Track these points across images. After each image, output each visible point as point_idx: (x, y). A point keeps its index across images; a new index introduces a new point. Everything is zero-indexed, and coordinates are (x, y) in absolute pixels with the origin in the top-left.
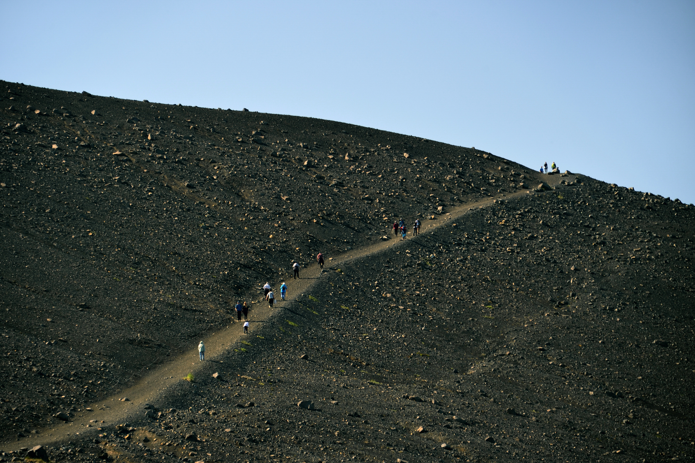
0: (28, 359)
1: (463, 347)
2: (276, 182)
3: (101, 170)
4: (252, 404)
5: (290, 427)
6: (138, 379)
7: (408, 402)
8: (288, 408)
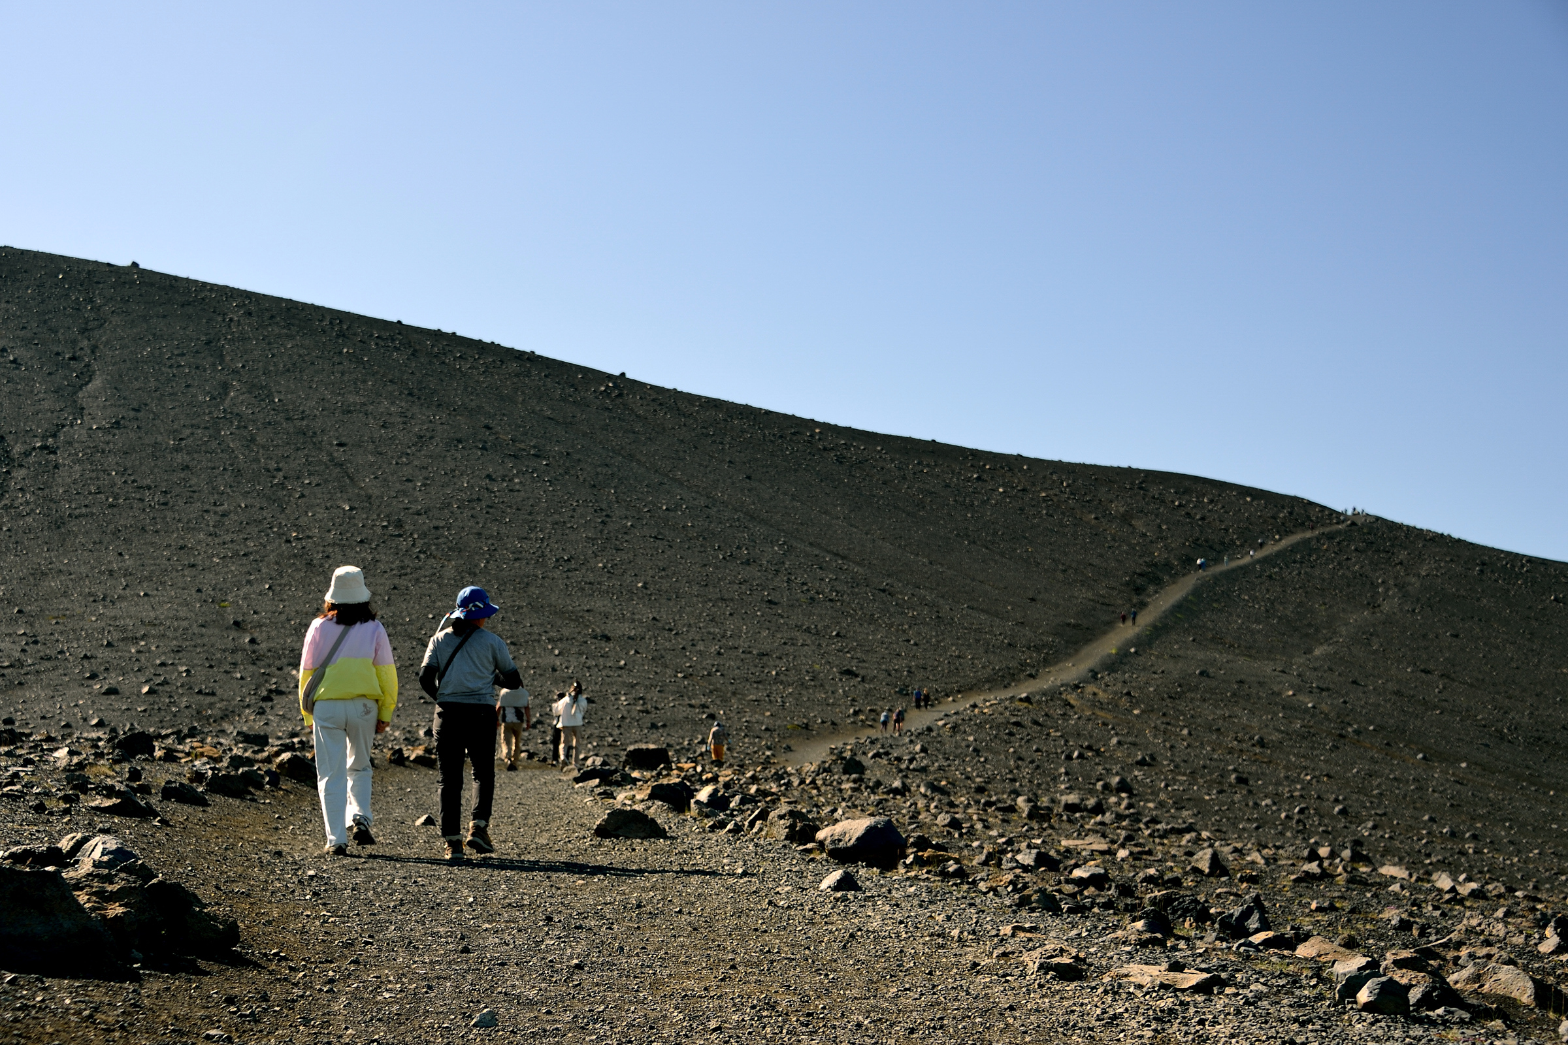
0: (1001, 634)
1: (1307, 635)
2: (1157, 516)
3: (1033, 506)
4: (1163, 672)
5: (1196, 688)
6: (1077, 651)
7: (1277, 673)
8: (1190, 675)
